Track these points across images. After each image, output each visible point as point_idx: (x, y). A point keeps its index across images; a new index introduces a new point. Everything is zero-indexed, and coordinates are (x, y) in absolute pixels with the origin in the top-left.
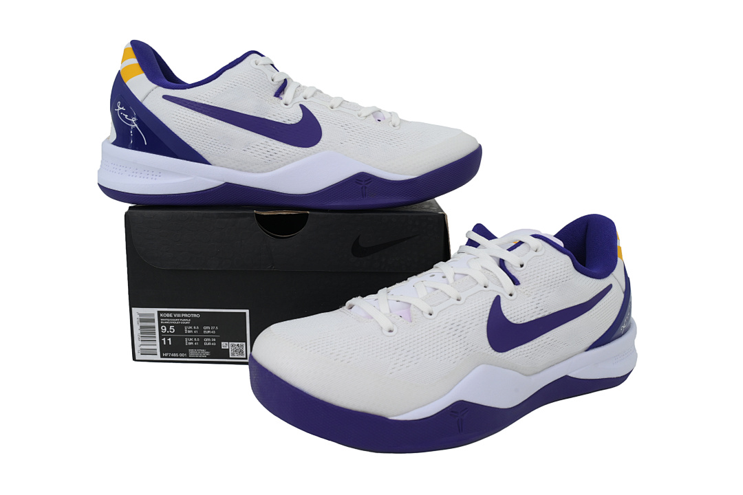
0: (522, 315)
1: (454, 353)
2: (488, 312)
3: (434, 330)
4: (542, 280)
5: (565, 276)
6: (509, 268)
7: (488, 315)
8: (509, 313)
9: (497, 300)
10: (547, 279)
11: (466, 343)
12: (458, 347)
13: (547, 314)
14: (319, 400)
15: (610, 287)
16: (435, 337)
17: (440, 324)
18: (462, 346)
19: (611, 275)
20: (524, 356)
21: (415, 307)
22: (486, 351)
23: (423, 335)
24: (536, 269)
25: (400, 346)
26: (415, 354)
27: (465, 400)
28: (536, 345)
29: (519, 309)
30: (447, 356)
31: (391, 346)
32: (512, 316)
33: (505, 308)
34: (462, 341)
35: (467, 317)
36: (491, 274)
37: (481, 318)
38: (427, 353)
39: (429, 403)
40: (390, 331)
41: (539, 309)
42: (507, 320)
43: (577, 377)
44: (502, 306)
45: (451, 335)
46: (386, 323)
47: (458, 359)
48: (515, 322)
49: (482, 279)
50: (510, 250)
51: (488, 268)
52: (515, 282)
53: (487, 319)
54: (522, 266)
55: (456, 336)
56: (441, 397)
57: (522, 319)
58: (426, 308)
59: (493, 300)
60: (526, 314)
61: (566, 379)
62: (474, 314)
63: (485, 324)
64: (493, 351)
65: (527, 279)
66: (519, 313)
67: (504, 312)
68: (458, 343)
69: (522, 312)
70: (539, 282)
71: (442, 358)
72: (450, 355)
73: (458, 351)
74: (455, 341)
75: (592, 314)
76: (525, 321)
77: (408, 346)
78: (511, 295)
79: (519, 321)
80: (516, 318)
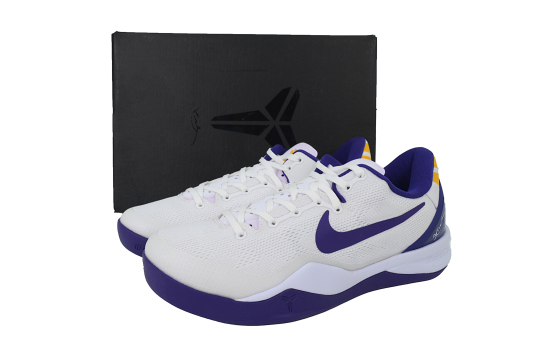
0: (345, 226)
1: (288, 253)
2: (318, 223)
3: (274, 236)
4: (363, 200)
5: (381, 197)
6: (338, 190)
7: (317, 226)
8: (334, 224)
9: (327, 214)
10: (366, 199)
11: (297, 246)
12: (291, 249)
13: (365, 225)
14: (183, 285)
15: (423, 204)
16: (274, 241)
17: (279, 232)
18: (294, 248)
19: (425, 196)
20: (347, 256)
21: (262, 218)
22: (315, 252)
23: (265, 240)
24: (359, 191)
25: (246, 247)
26: (258, 254)
27: (294, 288)
28: (357, 248)
29: (343, 221)
30: (282, 256)
31: (240, 247)
32: (337, 226)
33: (332, 220)
34: (295, 245)
35: (300, 226)
36: (324, 194)
37: (311, 228)
38: (267, 253)
39: (266, 290)
40: (241, 236)
41: (359, 221)
42: (333, 229)
43: (394, 272)
44: (329, 219)
45: (286, 240)
46: (238, 230)
47: (291, 258)
48: (339, 231)
49: (316, 198)
50: (340, 176)
51: (322, 189)
52: (342, 200)
53: (316, 229)
54: (348, 188)
55: (291, 241)
56: (276, 286)
57: (345, 229)
58: (270, 219)
59: (323, 214)
60: (348, 225)
61: (385, 274)
62: (306, 224)
63: (315, 232)
64: (320, 252)
65: (352, 198)
66: (342, 224)
67: (330, 223)
68: (292, 246)
69: (346, 223)
70: (360, 201)
71: (278, 257)
72: (285, 254)
73: (291, 252)
74: (289, 244)
75: (405, 225)
76: (347, 231)
77: (252, 247)
78: (338, 210)
79: (342, 231)
80: (339, 228)
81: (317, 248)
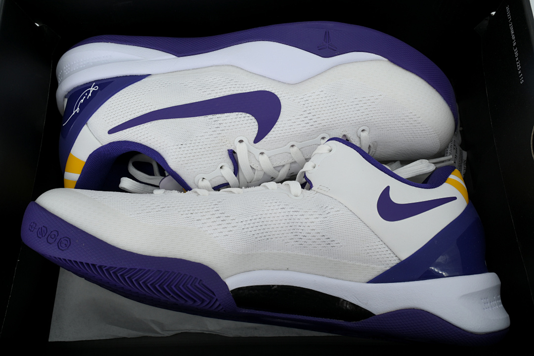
0: (238, 120)
1: (320, 100)
2: (273, 130)
7: (275, 126)
8: (253, 124)
11: (306, 105)
12: (314, 104)
13: (210, 117)
18: (310, 104)
20: (239, 83)
22: (283, 95)
26: (354, 106)
27: (320, 57)
28: (224, 90)
29: (240, 126)
30: (328, 98)
32: (250, 121)
33: (254, 130)
34: (309, 108)
37: (283, 125)
38: (344, 105)
40: (364, 130)
41: (219, 123)
42: (255, 119)
44: (257, 132)
45: (317, 116)
48: (248, 115)
52: (232, 153)
57: (240, 116)
59: (262, 140)
60: (234, 120)
61: (180, 54)
64: (276, 94)
65: (219, 154)
66: (241, 122)
76: (237, 113)
77: (358, 115)
78: (241, 141)
79: (244, 114)
80: (247, 118)
81: (280, 99)
